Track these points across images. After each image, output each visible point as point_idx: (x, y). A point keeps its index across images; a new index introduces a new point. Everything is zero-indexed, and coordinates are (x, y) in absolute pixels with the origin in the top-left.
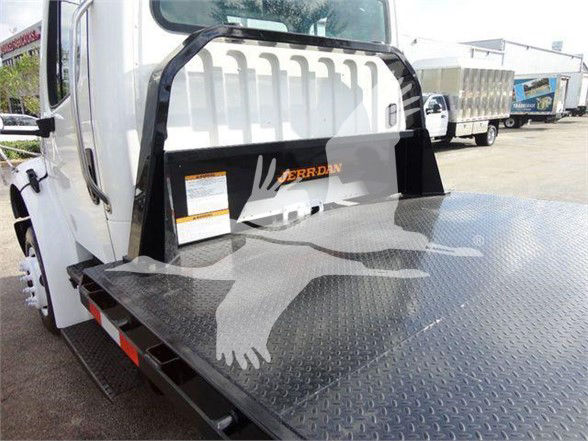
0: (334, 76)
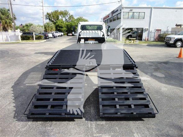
0: (95, 32)
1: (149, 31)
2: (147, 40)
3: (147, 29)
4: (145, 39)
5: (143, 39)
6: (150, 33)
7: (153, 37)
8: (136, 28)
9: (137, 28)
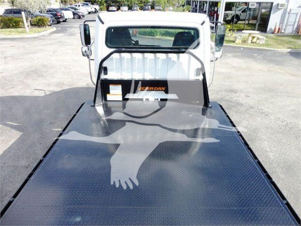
1: (285, 11)
2: (278, 32)
3: (282, 5)
4: (273, 29)
5: (268, 30)
6: (287, 15)
7: (293, 23)
8: (257, 3)
9: (260, 3)
